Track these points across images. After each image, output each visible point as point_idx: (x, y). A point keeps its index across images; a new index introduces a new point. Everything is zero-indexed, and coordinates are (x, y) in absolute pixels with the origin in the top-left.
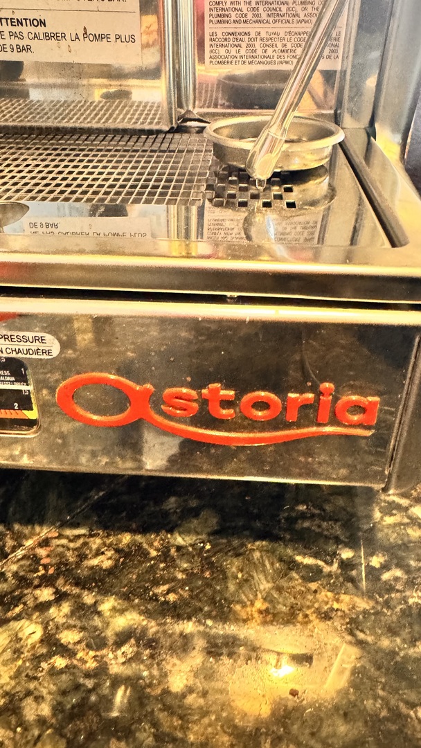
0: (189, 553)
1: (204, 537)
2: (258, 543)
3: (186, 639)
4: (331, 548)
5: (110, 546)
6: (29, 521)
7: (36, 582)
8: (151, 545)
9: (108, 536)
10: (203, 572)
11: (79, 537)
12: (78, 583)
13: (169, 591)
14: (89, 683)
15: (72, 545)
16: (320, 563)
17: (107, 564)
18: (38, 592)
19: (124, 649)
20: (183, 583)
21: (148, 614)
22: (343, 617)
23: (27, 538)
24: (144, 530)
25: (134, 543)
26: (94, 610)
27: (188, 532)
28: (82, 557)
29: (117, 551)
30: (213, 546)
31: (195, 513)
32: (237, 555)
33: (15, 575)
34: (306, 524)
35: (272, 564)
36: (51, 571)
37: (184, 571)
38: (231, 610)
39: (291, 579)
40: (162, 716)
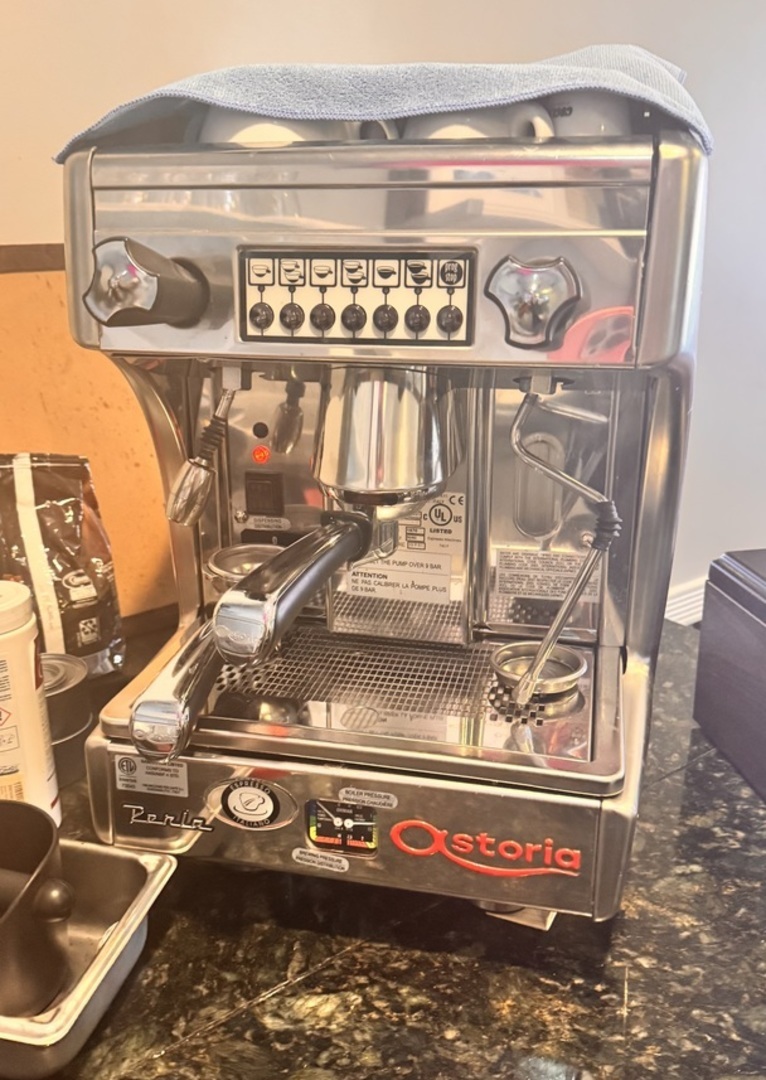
0: (462, 968)
1: (474, 958)
2: (513, 968)
3: (457, 1015)
4: (567, 976)
5: (406, 957)
6: (348, 934)
7: (356, 972)
8: (435, 959)
9: (404, 950)
10: (472, 979)
11: (383, 949)
12: (384, 975)
13: (447, 988)
14: (394, 1028)
15: (379, 953)
16: (558, 984)
17: (404, 967)
18: (357, 978)
19: (416, 1014)
20: (457, 985)
21: (433, 999)
22: (567, 1016)
23: (348, 945)
24: (430, 950)
25: (422, 957)
26: (396, 992)
27: (464, 955)
28: (386, 961)
29: (411, 960)
30: (480, 966)
31: (469, 943)
32: (498, 973)
33: (341, 966)
34: (552, 960)
35: (522, 981)
36: (366, 967)
37: (458, 977)
38: (489, 1003)
39: (534, 991)
40: (440, 1049)
